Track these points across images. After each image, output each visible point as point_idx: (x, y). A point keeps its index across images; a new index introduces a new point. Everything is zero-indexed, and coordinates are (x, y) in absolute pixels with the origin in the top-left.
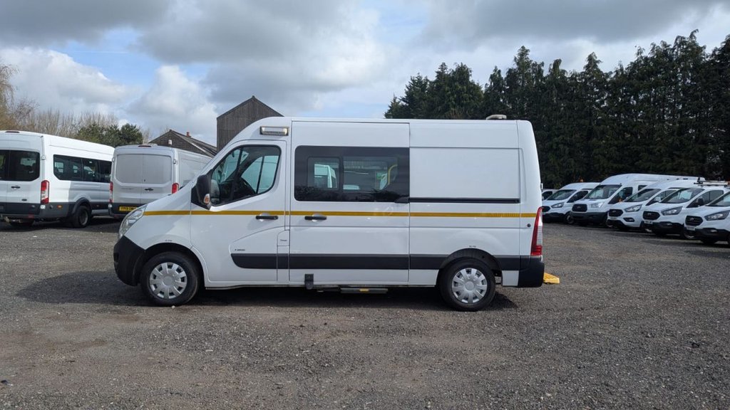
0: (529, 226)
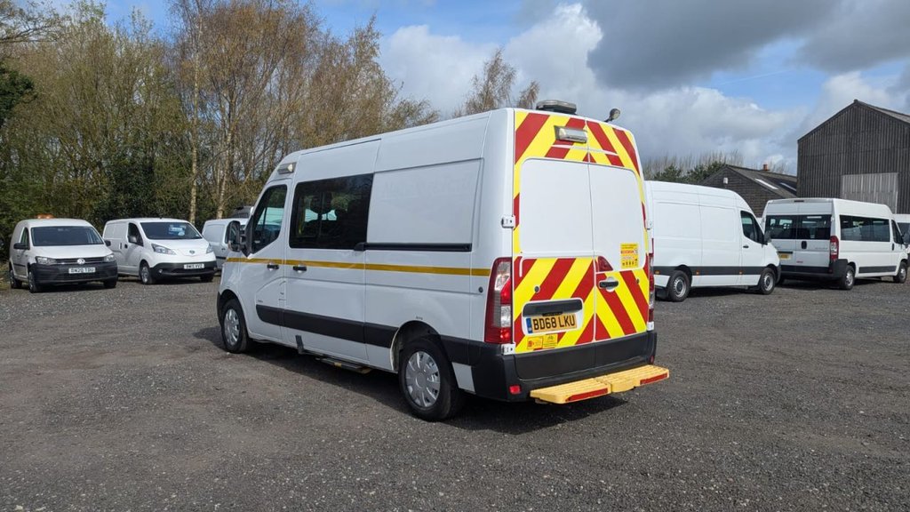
0: (481, 290)
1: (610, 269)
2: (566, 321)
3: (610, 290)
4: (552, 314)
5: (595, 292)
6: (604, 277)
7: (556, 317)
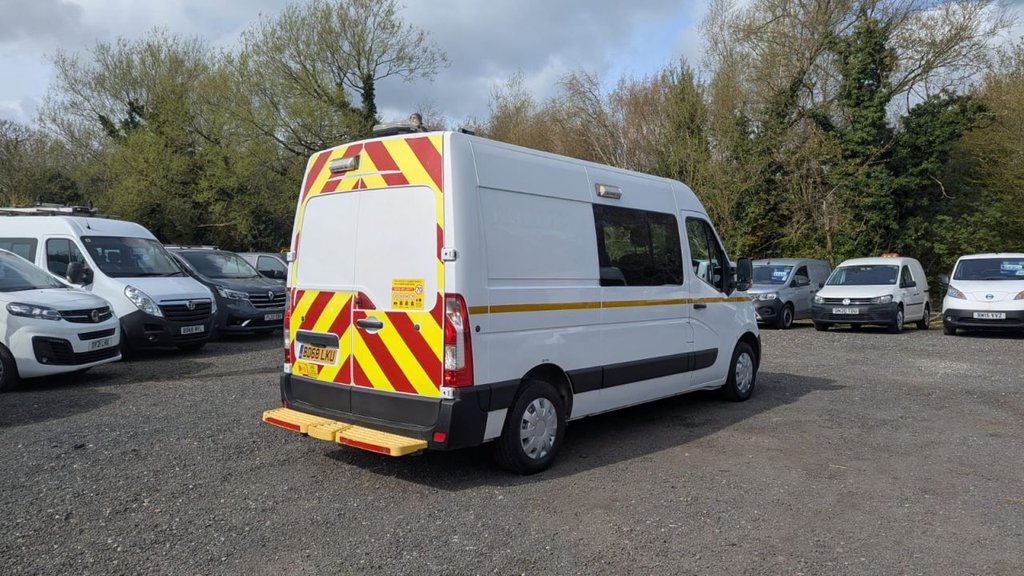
1: (372, 307)
2: (327, 355)
3: (370, 332)
4: (318, 345)
5: (352, 331)
6: (363, 315)
7: (321, 349)
